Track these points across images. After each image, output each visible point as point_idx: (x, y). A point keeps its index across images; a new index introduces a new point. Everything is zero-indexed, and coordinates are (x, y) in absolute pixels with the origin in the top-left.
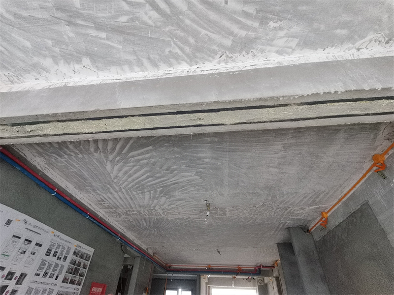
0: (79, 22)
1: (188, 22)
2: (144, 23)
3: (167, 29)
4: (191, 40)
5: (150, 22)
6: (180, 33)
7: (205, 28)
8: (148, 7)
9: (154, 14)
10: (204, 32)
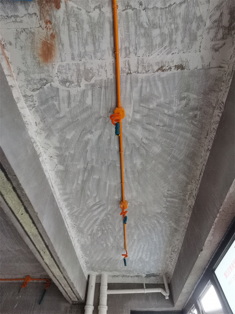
0: (86, 174)
1: (89, 215)
2: (87, 200)
3: (85, 208)
4: (81, 215)
5: (88, 202)
6: (84, 212)
7: (86, 220)
8: (94, 203)
9: (91, 204)
10: (85, 219)
